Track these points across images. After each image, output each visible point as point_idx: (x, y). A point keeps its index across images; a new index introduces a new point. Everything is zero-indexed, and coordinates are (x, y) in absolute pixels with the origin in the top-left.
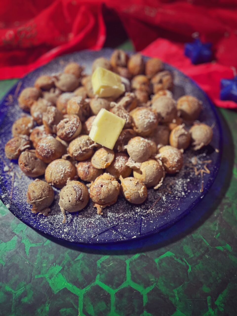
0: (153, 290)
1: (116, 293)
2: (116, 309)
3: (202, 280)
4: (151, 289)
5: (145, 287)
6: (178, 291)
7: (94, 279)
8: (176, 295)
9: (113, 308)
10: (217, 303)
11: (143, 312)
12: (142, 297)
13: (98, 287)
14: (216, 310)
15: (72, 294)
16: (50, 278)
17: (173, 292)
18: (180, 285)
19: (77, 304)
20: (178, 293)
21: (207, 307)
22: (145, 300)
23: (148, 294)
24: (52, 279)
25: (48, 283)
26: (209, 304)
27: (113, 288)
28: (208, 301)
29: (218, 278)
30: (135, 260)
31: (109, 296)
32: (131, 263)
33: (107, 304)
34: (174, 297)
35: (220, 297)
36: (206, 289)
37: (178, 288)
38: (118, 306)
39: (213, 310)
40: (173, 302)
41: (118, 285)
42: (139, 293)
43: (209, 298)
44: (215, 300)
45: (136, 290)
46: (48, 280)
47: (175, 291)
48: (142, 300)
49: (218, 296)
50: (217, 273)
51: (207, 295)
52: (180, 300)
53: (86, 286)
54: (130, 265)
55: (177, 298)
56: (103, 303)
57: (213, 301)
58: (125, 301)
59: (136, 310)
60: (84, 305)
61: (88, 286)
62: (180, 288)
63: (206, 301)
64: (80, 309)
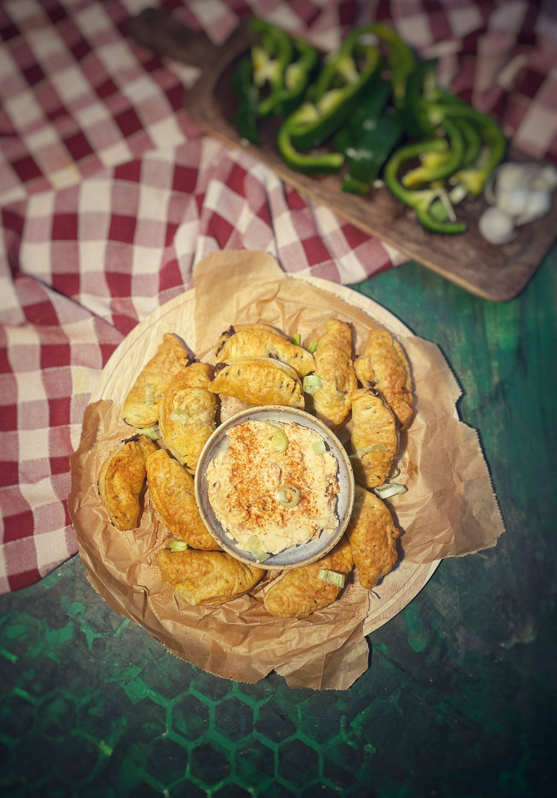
0: (268, 704)
1: (217, 707)
2: (217, 726)
4: (265, 703)
5: (257, 700)
6: (302, 706)
7: (187, 686)
8: (299, 712)
9: (212, 726)
10: (353, 724)
11: (252, 731)
12: (252, 712)
13: (192, 697)
14: (350, 733)
15: (157, 705)
16: (126, 683)
17: (295, 708)
18: (306, 699)
19: (164, 718)
20: (302, 710)
21: (339, 729)
22: (256, 716)
23: (261, 709)
24: (129, 684)
25: (124, 691)
26: (342, 726)
27: (213, 700)
28: (341, 721)
31: (207, 709)
33: (204, 720)
34: (296, 713)
35: (360, 718)
36: (341, 705)
37: (302, 703)
38: (219, 722)
39: (347, 733)
40: (294, 719)
41: (220, 696)
42: (248, 707)
43: (343, 717)
44: (352, 720)
45: (244, 703)
46: (123, 685)
47: (299, 707)
48: (252, 716)
49: (356, 715)
51: (342, 713)
52: (304, 718)
53: (176, 695)
55: (300, 716)
56: (199, 718)
57: (348, 722)
58: (228, 717)
59: (243, 729)
60: (174, 720)
61: (179, 695)
62: (306, 702)
63: (338, 722)
64: (168, 725)
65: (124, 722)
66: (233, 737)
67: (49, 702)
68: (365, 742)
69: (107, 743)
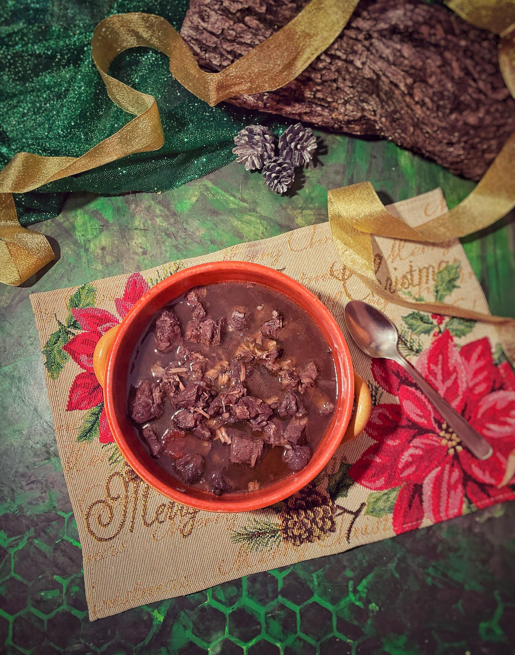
0: (290, 574)
1: (248, 578)
2: (249, 594)
3: (345, 563)
4: (287, 573)
6: (317, 575)
8: (315, 579)
9: (245, 593)
10: (360, 588)
11: (277, 597)
12: (277, 581)
14: (358, 596)
17: (312, 576)
18: (320, 568)
20: (318, 577)
21: (348, 592)
22: (280, 585)
26: (351, 589)
28: (350, 586)
29: (364, 561)
33: (238, 589)
34: (312, 581)
35: (364, 582)
36: (349, 573)
37: (317, 573)
38: (250, 591)
39: (355, 595)
40: (311, 586)
42: (274, 577)
43: (351, 583)
44: (358, 585)
45: (271, 574)
47: (314, 575)
49: (361, 580)
50: (364, 556)
51: (350, 579)
52: (319, 585)
55: (316, 583)
56: (235, 589)
57: (355, 586)
58: (258, 586)
59: (271, 595)
60: (213, 590)
62: (320, 572)
63: (347, 586)
66: (262, 602)
68: (370, 602)
69: (160, 613)
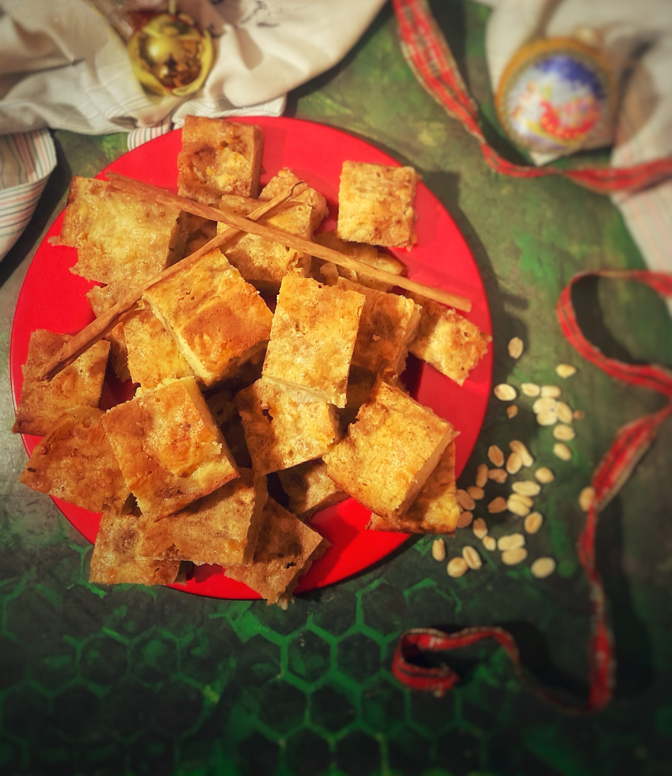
0: (398, 639)
2: (340, 665)
4: (394, 638)
5: (385, 635)
7: (305, 621)
12: (379, 649)
13: (311, 632)
15: (271, 643)
16: (234, 619)
19: (279, 657)
24: (237, 620)
25: (231, 627)
27: (335, 636)
30: (371, 593)
31: (327, 646)
32: (364, 597)
33: (325, 658)
38: (342, 661)
41: (342, 631)
42: (375, 643)
45: (370, 639)
46: (231, 621)
48: (379, 653)
53: (292, 631)
54: (362, 599)
56: (320, 658)
58: (353, 654)
59: (370, 667)
60: (290, 660)
61: (297, 630)
64: (283, 665)
65: (233, 663)
66: (358, 677)
67: (144, 643)
68: (508, 679)
69: (213, 689)
